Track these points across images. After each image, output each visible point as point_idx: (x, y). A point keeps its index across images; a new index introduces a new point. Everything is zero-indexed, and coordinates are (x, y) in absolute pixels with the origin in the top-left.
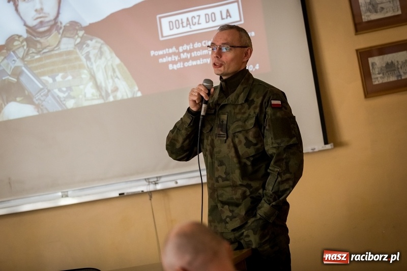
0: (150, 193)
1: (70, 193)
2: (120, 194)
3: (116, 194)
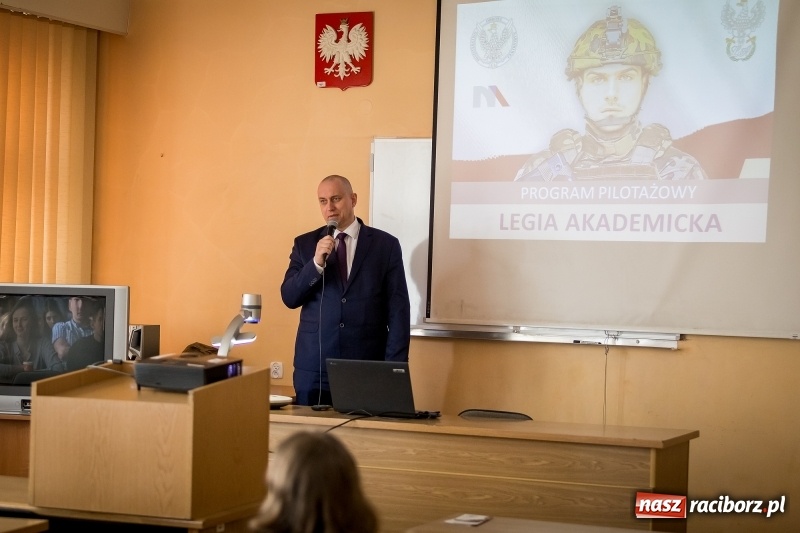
0: (607, 347)
1: (522, 329)
2: (575, 342)
3: (571, 341)
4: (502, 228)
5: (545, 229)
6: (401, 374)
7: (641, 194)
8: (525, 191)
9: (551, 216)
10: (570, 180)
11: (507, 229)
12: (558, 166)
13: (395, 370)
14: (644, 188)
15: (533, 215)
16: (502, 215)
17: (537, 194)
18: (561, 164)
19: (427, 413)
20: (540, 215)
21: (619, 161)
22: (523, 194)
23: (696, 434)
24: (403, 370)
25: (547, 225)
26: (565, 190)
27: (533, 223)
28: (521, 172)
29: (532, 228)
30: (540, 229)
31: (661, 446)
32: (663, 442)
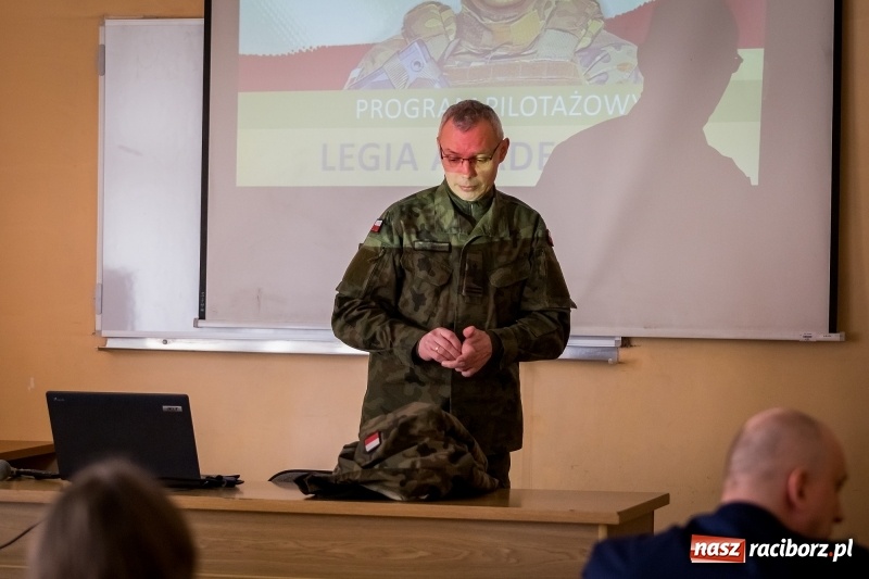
4: (325, 167)
5: (398, 168)
6: (176, 413)
7: (555, 109)
8: (362, 105)
9: (407, 146)
10: (437, 86)
11: (333, 168)
12: (417, 63)
13: (165, 407)
14: (560, 98)
15: (377, 146)
16: (325, 146)
17: (383, 110)
18: (423, 61)
19: (220, 478)
20: (389, 147)
21: (518, 55)
22: (359, 110)
23: (664, 500)
24: (180, 408)
25: (401, 162)
26: (429, 104)
27: (376, 158)
28: (355, 73)
29: (376, 167)
30: (388, 168)
31: (615, 520)
32: (619, 513)
